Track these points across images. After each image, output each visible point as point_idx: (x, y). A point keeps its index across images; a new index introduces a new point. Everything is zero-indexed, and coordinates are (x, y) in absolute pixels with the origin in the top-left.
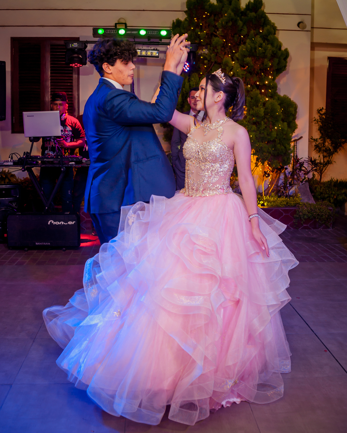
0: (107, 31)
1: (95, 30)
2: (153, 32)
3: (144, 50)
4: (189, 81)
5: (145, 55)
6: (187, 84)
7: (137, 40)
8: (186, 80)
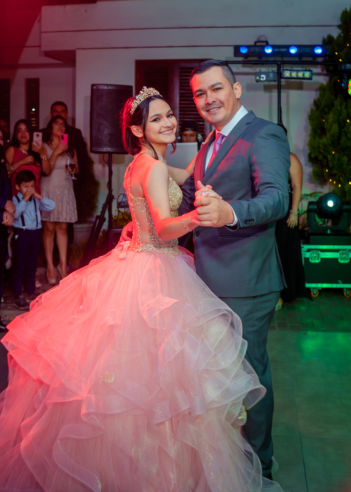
0: (251, 49)
1: (237, 49)
2: (305, 50)
3: (295, 71)
4: (346, 108)
5: (295, 77)
6: (344, 112)
7: (285, 59)
8: (343, 107)
